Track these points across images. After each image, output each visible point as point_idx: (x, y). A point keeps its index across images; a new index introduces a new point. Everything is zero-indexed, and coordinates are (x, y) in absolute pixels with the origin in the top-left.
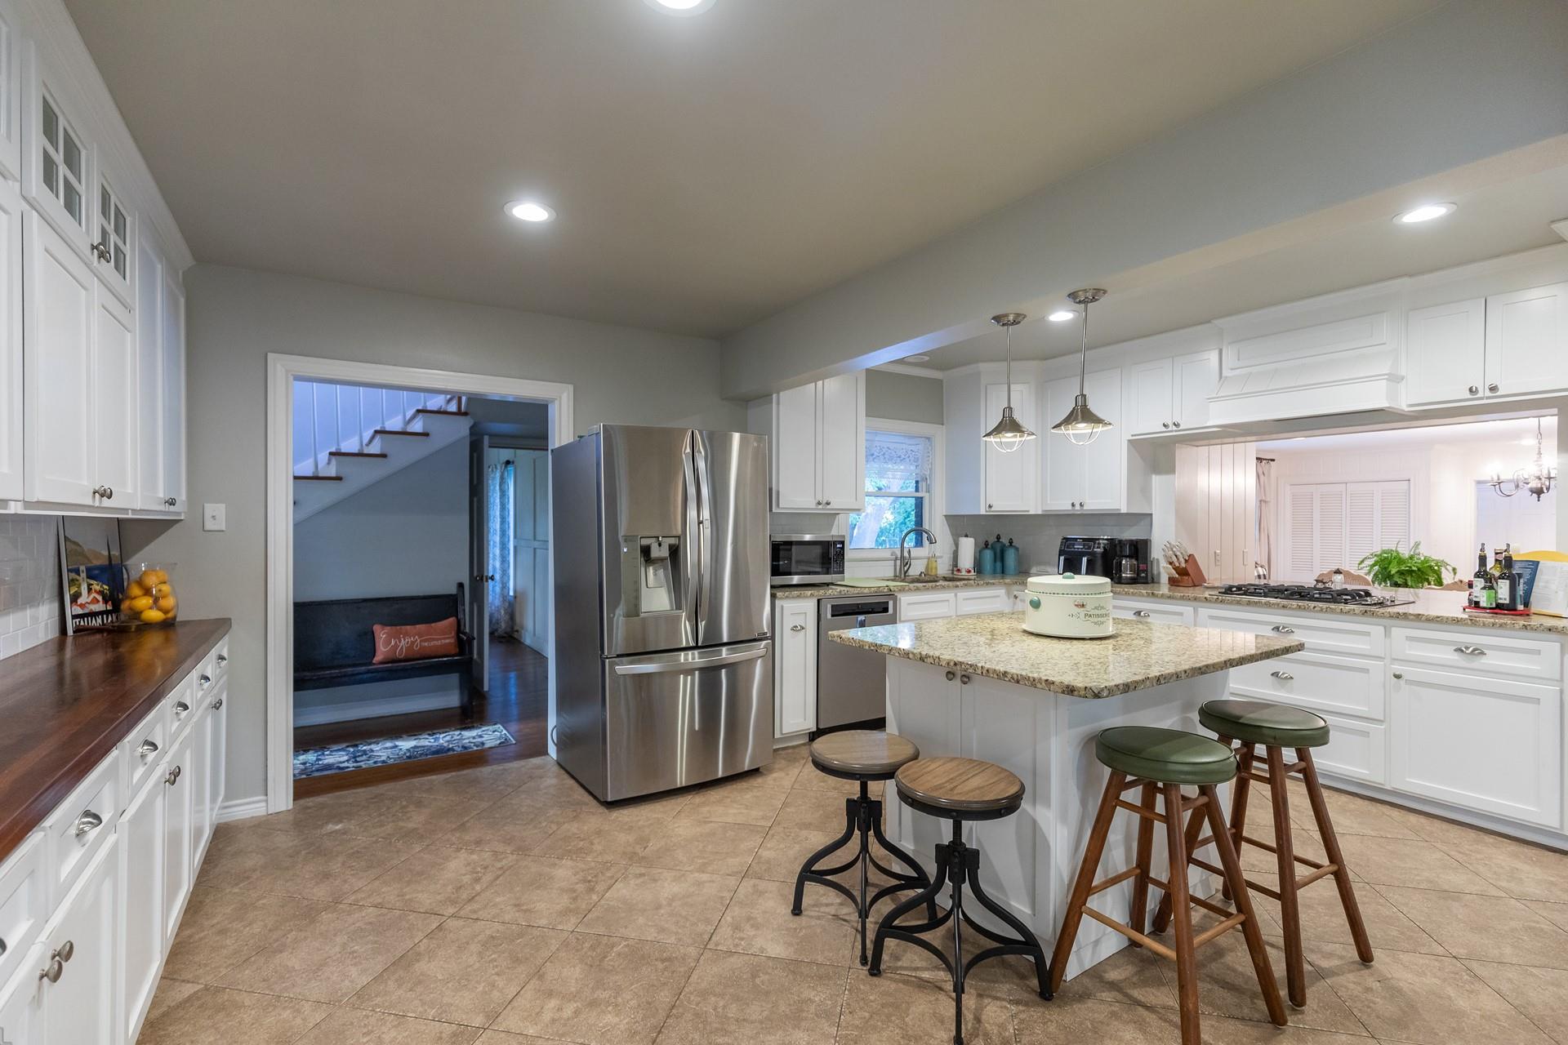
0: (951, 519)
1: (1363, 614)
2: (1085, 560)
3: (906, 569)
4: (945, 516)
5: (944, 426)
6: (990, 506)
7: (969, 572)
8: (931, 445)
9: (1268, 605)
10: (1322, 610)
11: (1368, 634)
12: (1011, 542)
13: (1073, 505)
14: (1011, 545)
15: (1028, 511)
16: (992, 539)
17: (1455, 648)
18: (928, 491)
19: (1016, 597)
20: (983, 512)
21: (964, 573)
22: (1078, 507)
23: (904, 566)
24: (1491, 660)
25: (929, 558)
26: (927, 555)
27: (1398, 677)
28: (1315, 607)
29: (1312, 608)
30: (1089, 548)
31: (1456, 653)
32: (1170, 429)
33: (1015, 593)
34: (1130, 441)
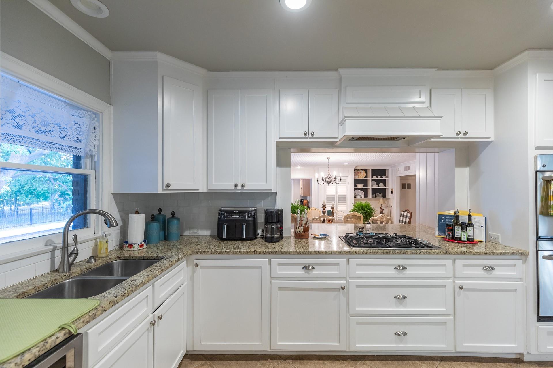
0: (119, 198)
1: (445, 254)
2: (244, 226)
3: (71, 259)
4: (113, 194)
5: (112, 107)
6: (168, 186)
7: (142, 246)
8: (98, 121)
9: (395, 253)
10: (424, 254)
11: (445, 265)
12: (173, 214)
13: (236, 186)
14: (173, 217)
15: (198, 190)
16: (156, 212)
17: (482, 268)
18: (94, 168)
19: (197, 265)
20: (160, 190)
21: (137, 248)
22: (239, 188)
23: (69, 256)
24: (497, 272)
25: (96, 239)
26: (94, 236)
27: (461, 288)
28: (420, 252)
29: (419, 252)
30: (245, 217)
31: (483, 271)
32: (307, 137)
33: (196, 262)
34: (278, 142)
